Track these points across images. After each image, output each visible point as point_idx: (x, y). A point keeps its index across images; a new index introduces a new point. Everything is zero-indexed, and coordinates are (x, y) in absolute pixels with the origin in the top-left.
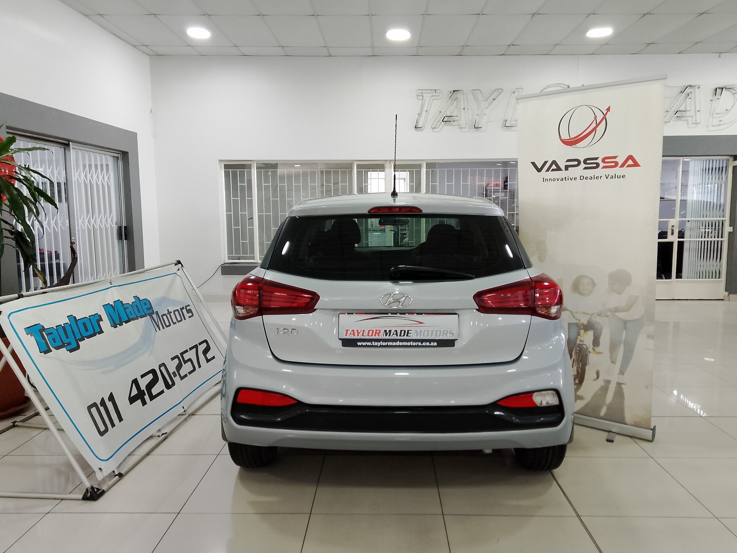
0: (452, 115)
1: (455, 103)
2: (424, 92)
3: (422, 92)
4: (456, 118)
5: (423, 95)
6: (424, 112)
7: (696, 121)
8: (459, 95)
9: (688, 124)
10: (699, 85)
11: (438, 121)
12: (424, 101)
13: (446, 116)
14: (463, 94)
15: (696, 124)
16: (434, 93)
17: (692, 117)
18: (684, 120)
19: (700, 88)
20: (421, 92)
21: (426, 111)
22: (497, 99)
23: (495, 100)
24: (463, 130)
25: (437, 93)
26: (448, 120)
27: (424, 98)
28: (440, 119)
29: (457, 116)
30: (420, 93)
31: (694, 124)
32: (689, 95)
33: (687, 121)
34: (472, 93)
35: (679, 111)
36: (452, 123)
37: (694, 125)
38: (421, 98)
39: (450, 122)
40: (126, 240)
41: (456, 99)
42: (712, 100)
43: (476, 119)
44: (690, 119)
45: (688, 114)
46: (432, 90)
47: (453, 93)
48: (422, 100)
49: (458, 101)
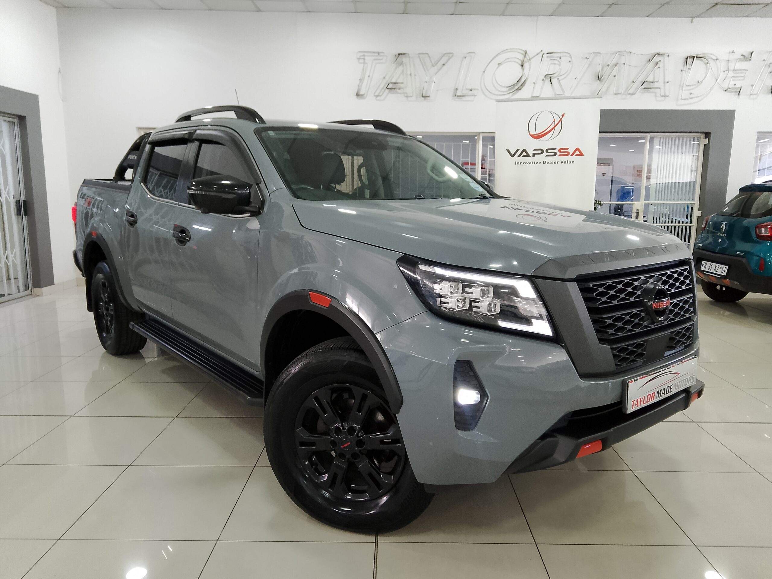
0: (398, 82)
1: (401, 67)
2: (366, 54)
3: (364, 55)
4: (402, 86)
5: (366, 58)
6: (366, 78)
7: (665, 93)
8: (405, 59)
9: (656, 96)
10: (668, 54)
11: (383, 89)
12: (366, 64)
13: (391, 83)
14: (409, 57)
15: (665, 96)
16: (377, 56)
17: (660, 88)
18: (652, 93)
19: (669, 56)
20: (362, 54)
21: (369, 76)
22: (447, 65)
23: (445, 66)
24: (409, 99)
25: (381, 56)
26: (394, 87)
27: (366, 61)
28: (385, 86)
29: (402, 83)
30: (362, 56)
31: (661, 96)
32: (657, 64)
33: (655, 93)
34: (419, 57)
35: (647, 82)
36: (398, 90)
37: (663, 98)
38: (362, 61)
39: (396, 90)
40: (26, 216)
41: (402, 63)
42: (682, 70)
43: (424, 87)
44: (657, 91)
45: (656, 85)
46: (374, 52)
47: (398, 57)
48: (364, 63)
49: (404, 66)
